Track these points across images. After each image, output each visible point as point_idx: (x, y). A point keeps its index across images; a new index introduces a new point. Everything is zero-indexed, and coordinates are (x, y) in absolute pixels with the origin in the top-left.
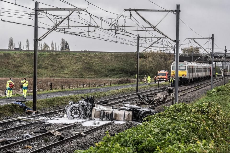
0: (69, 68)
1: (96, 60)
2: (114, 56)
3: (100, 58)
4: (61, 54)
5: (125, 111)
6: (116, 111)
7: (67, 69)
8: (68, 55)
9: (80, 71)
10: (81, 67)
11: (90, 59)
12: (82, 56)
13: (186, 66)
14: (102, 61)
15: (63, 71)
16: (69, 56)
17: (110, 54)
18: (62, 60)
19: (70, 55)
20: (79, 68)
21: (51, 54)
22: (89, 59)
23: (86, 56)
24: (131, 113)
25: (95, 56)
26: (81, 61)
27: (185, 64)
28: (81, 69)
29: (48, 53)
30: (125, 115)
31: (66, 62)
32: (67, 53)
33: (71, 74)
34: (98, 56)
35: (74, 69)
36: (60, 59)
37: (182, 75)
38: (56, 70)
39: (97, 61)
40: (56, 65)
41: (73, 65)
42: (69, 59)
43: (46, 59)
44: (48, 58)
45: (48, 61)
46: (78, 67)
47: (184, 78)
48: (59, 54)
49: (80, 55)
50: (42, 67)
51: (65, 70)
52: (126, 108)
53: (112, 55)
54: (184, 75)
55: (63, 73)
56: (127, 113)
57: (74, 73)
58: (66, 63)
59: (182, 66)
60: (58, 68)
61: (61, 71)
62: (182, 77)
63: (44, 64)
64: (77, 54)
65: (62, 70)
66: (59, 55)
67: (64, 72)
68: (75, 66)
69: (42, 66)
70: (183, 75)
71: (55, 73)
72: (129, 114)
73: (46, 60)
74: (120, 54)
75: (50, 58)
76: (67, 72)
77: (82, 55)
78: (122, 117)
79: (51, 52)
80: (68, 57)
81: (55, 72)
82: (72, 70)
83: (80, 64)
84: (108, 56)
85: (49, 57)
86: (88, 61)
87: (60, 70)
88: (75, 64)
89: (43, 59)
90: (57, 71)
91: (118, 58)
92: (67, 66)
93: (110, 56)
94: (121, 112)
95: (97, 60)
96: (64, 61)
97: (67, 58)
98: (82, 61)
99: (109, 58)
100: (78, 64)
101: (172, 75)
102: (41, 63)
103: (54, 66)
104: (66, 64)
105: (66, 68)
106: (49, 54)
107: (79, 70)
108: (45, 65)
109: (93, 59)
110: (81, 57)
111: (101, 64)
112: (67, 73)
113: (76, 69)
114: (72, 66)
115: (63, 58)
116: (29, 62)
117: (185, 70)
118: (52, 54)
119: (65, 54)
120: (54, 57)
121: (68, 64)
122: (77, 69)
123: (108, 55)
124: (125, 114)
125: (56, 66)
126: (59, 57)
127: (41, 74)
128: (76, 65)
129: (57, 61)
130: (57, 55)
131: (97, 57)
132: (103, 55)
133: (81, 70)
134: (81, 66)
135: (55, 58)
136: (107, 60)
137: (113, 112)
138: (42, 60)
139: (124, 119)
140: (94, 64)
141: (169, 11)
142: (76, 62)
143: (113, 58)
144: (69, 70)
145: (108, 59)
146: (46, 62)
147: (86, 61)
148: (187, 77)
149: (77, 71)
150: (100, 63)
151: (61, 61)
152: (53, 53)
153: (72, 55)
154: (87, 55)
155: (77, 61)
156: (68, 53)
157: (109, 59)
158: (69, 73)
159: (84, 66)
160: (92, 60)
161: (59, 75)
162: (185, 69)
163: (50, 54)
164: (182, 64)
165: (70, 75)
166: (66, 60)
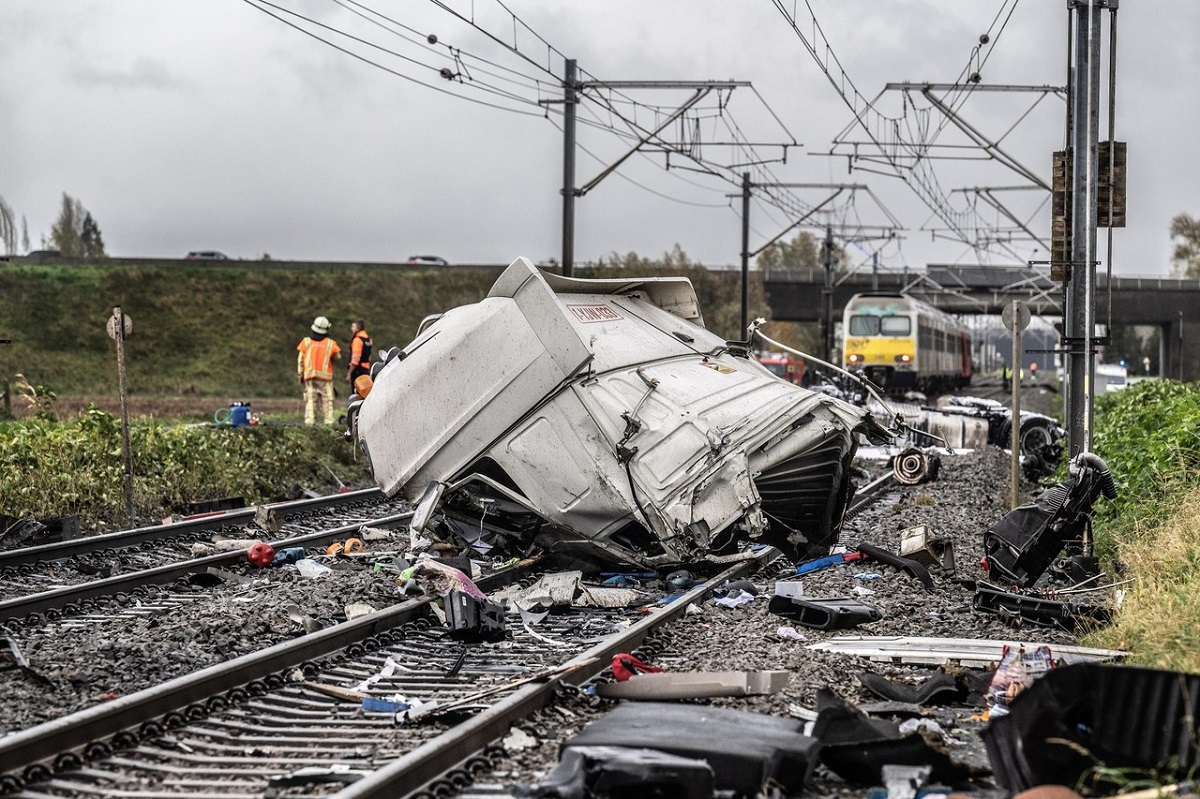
0: (214, 348)
1: (350, 303)
2: (438, 283)
3: (370, 295)
4: (165, 273)
5: (966, 419)
6: (936, 419)
7: (206, 352)
8: (205, 281)
9: (272, 362)
10: (276, 342)
11: (316, 300)
12: (275, 284)
13: (914, 316)
14: (378, 309)
15: (183, 361)
16: (209, 287)
17: (415, 274)
18: (175, 308)
19: (212, 277)
20: (262, 348)
21: (115, 276)
22: (312, 302)
23: (296, 285)
24: (985, 425)
25: (344, 283)
26: (270, 309)
27: (908, 308)
28: (274, 351)
29: (103, 272)
30: (967, 431)
31: (194, 317)
32: (198, 272)
33: (229, 379)
34: (356, 286)
35: (240, 350)
36: (164, 299)
37: (893, 358)
38: (151, 355)
39: (355, 313)
40: (149, 332)
41: (234, 333)
42: (207, 300)
43: (95, 301)
44: (103, 295)
45: (103, 310)
46: (258, 339)
47: (902, 370)
48: (158, 276)
49: (267, 281)
50: (79, 340)
51: (196, 357)
52: (967, 410)
53: (427, 281)
54: (905, 358)
55: (184, 373)
56: (971, 424)
57: (238, 370)
58: (197, 321)
59: (893, 316)
60: (158, 345)
61: (179, 364)
62: (893, 364)
63: (87, 326)
64: (251, 275)
65: (180, 357)
66: (161, 283)
67: (191, 370)
68: (243, 336)
69: (76, 337)
70: (898, 358)
71: (144, 372)
72: (978, 427)
73: (94, 306)
74: (471, 276)
75: (116, 297)
76: (206, 370)
77: (275, 278)
78: (957, 436)
79: (118, 268)
80: (206, 290)
81: (146, 368)
82: (232, 356)
83: (269, 325)
84: (409, 285)
85: (108, 289)
86: (306, 311)
87: (168, 355)
88: (243, 328)
89: (76, 299)
90: (155, 362)
91: (460, 296)
92: (204, 335)
93: (420, 286)
94: (953, 422)
95: (356, 306)
96: (186, 309)
97: (200, 297)
98: (275, 310)
99: (416, 296)
100: (256, 326)
101: (848, 357)
102: (72, 323)
103: (138, 337)
104: (199, 327)
105: (201, 345)
106: (105, 274)
107: (268, 359)
108: (90, 333)
109: (332, 303)
110: (269, 291)
111: (377, 323)
112: (205, 374)
113: (249, 354)
114: (228, 336)
115: (178, 295)
116: (6, 316)
117: (908, 333)
118: (121, 273)
119: (190, 275)
120: (131, 290)
121: (207, 324)
122: (254, 350)
123: (407, 279)
124: (967, 426)
125: (148, 337)
126: (158, 293)
127: (78, 380)
128: (248, 334)
129: (151, 310)
130: (147, 278)
131: (352, 288)
132: (379, 279)
133: (276, 356)
134: (273, 336)
135: (139, 295)
136: (403, 306)
137: (927, 420)
138: (76, 306)
139: (963, 443)
140: (341, 326)
141: (1046, 90)
142: (248, 317)
143: (435, 294)
144: (215, 358)
145: (407, 299)
146: (93, 317)
147: (296, 312)
148: (915, 368)
149: (256, 360)
150: (372, 321)
151: (170, 309)
152: (125, 272)
153: (225, 283)
154: (301, 280)
155: (252, 312)
156: (202, 270)
157: (411, 301)
158: (218, 373)
159: (289, 337)
160: (328, 304)
161: (168, 381)
162: (906, 328)
163: (112, 276)
164: (896, 308)
165: (223, 384)
166: (197, 304)
